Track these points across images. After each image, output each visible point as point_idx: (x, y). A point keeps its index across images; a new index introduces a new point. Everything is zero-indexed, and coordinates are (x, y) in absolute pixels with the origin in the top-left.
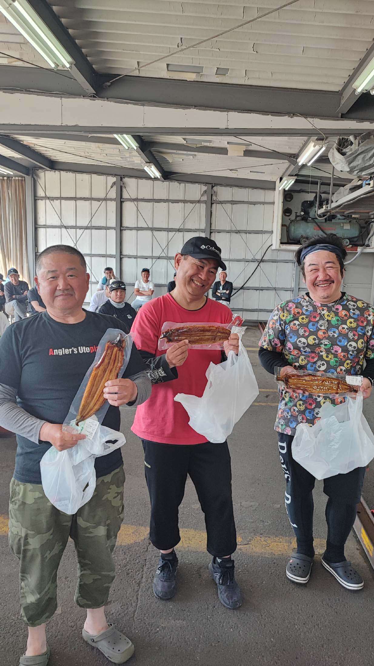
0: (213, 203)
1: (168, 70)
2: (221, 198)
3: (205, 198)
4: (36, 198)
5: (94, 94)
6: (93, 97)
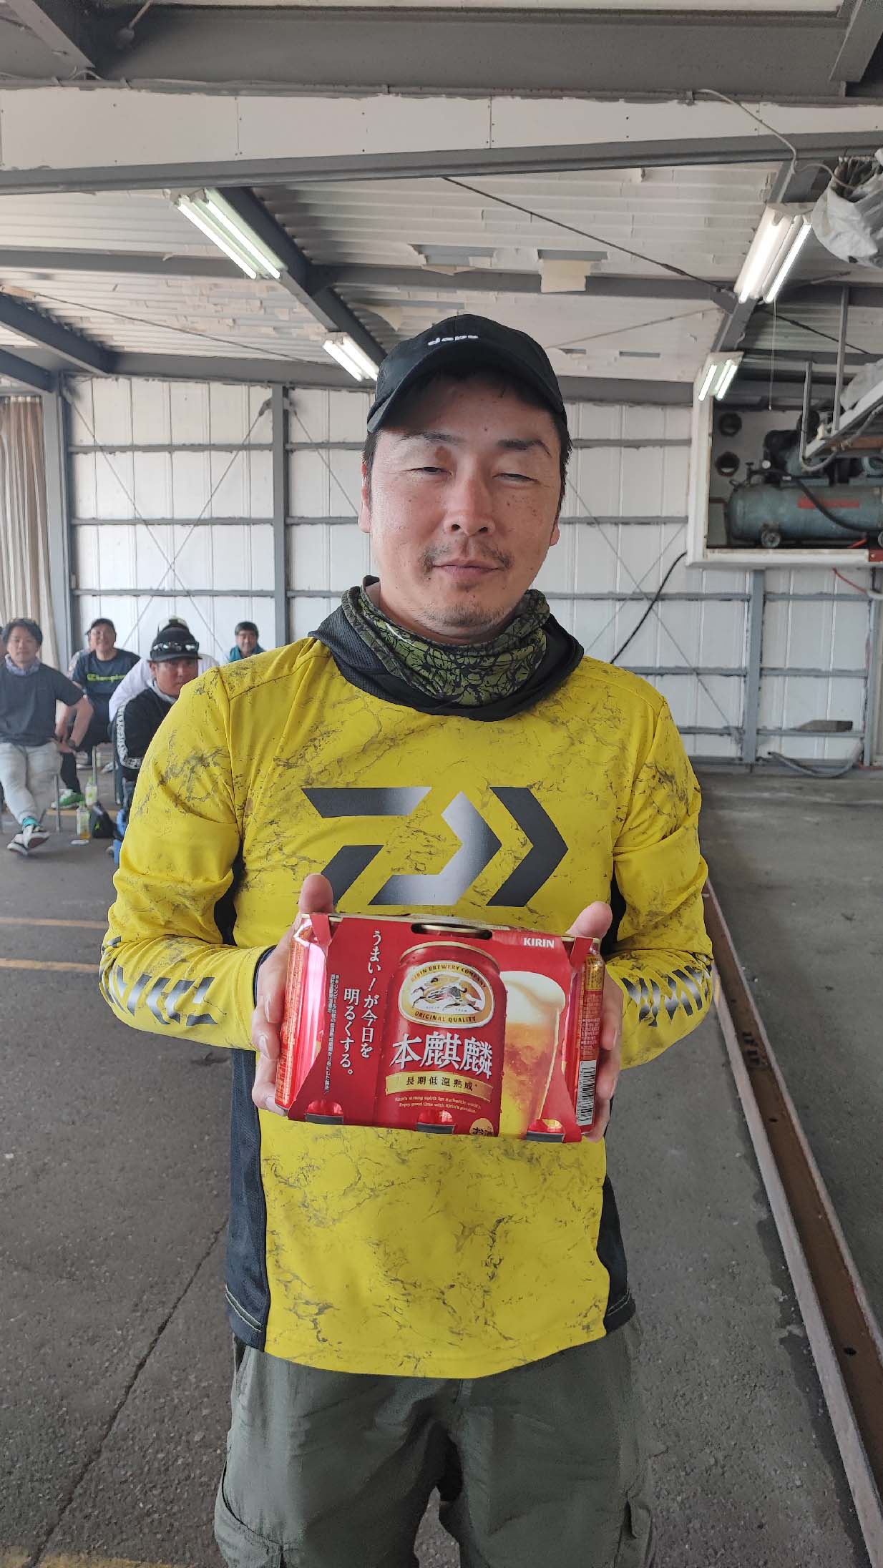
4: (71, 450)
5: (89, 68)
6: (86, 80)
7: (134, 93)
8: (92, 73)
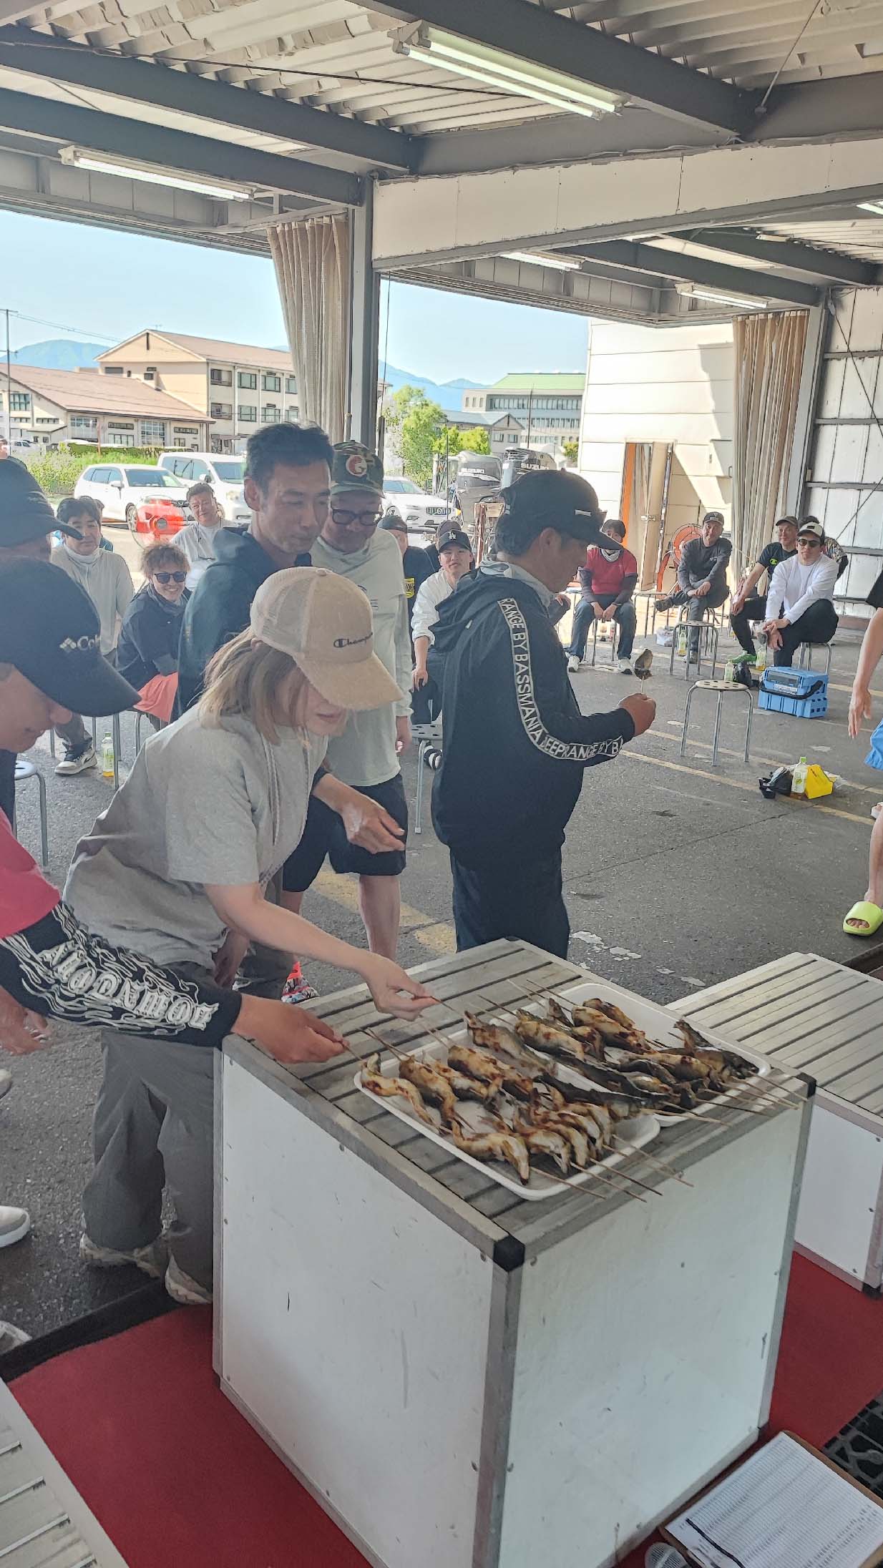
1: (863, 57)
4: (827, 357)
5: (737, 136)
6: (735, 144)
7: (766, 148)
8: (738, 139)
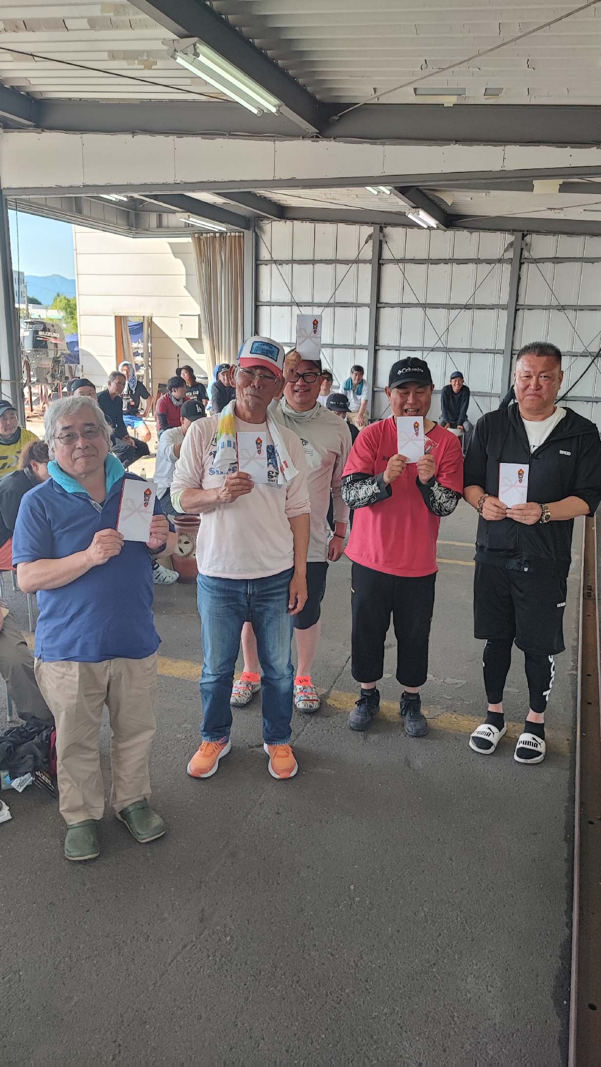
0: (523, 263)
2: (536, 253)
3: (510, 255)
4: (259, 262)
6: (316, 137)
7: (337, 143)
8: (318, 135)
